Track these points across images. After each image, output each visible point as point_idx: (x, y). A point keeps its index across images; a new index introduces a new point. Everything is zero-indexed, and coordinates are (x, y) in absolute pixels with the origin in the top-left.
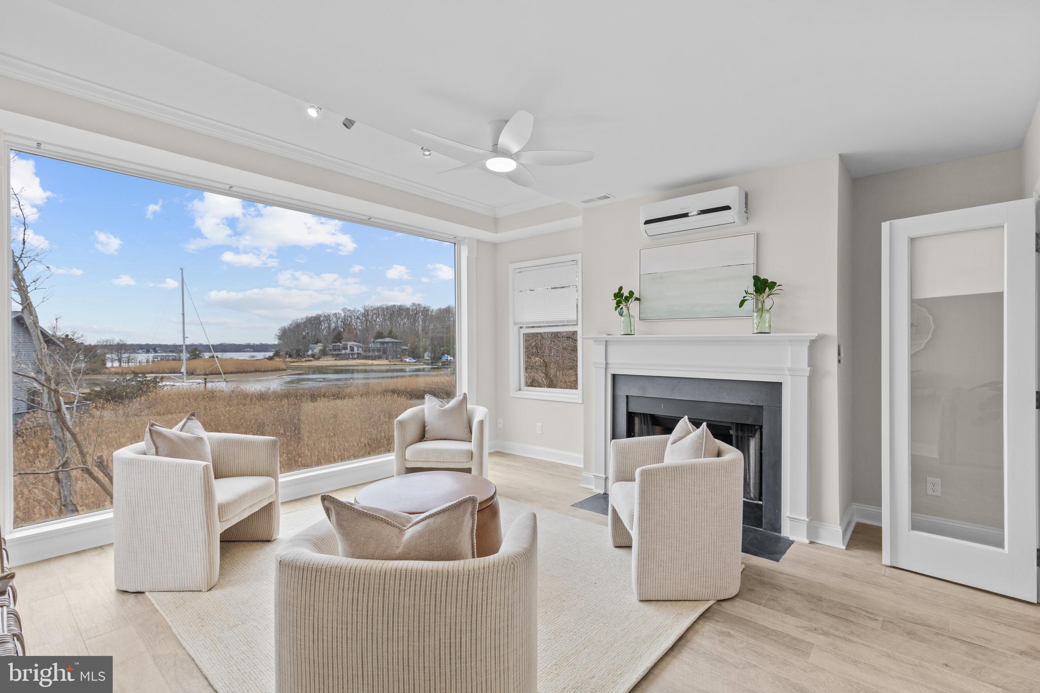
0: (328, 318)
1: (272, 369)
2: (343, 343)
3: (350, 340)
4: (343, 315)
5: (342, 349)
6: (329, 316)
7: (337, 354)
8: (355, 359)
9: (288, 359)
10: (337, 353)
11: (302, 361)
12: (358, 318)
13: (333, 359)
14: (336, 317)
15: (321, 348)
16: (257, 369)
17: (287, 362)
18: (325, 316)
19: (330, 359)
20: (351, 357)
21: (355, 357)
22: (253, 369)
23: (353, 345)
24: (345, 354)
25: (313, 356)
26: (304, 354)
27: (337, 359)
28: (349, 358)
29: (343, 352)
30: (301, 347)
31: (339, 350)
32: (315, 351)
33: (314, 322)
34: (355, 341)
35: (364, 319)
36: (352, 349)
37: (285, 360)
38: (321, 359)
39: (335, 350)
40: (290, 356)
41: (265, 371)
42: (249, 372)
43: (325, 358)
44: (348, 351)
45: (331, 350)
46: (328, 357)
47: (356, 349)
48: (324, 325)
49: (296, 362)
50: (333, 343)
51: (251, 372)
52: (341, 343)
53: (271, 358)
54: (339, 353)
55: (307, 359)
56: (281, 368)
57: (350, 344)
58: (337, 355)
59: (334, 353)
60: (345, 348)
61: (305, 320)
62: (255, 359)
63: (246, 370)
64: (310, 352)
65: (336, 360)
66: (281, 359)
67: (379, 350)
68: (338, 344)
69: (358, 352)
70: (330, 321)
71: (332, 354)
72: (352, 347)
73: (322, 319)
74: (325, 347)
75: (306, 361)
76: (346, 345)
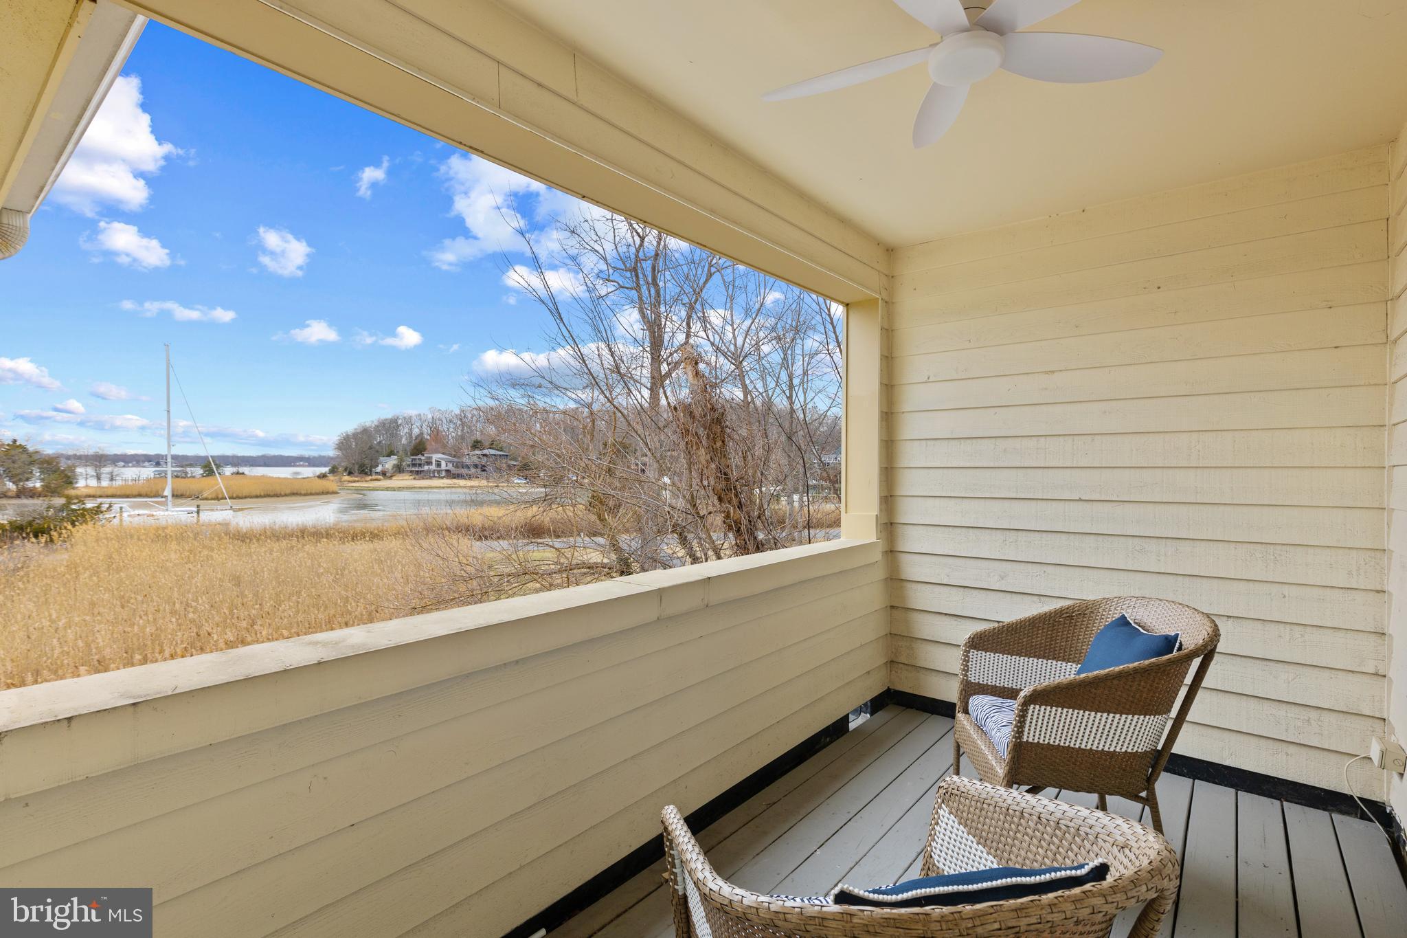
0: (408, 421)
1: (318, 491)
2: (425, 455)
3: (436, 452)
4: (430, 416)
5: (424, 464)
6: (410, 417)
7: (417, 471)
8: (442, 478)
9: (347, 478)
10: (417, 469)
11: (366, 481)
12: (451, 421)
13: (411, 477)
14: (421, 419)
15: (395, 462)
16: (295, 492)
17: (344, 481)
18: (405, 418)
19: (405, 478)
20: (436, 475)
21: (443, 475)
22: (288, 492)
23: (439, 458)
24: (429, 471)
25: (384, 474)
26: (371, 471)
27: (417, 477)
28: (434, 477)
29: (426, 468)
30: (367, 462)
31: (420, 465)
32: (387, 466)
33: (390, 427)
34: (443, 454)
35: (459, 422)
36: (439, 465)
37: (341, 479)
38: (394, 478)
39: (414, 465)
40: (350, 473)
41: (306, 495)
42: (283, 496)
43: (400, 476)
44: (433, 467)
45: (409, 466)
46: (404, 474)
47: (443, 464)
48: (404, 431)
49: (358, 481)
50: (413, 455)
51: (286, 495)
52: (423, 455)
53: (323, 476)
54: (420, 469)
55: (374, 477)
56: (331, 490)
57: (435, 457)
58: (418, 473)
59: (413, 469)
60: (429, 463)
61: (376, 423)
62: (300, 477)
63: (279, 493)
64: (379, 469)
65: (414, 479)
66: (336, 478)
67: (476, 466)
68: (420, 456)
69: (447, 468)
70: (412, 425)
71: (411, 471)
72: (438, 461)
73: (400, 421)
74: (401, 461)
75: (371, 480)
76: (431, 458)
